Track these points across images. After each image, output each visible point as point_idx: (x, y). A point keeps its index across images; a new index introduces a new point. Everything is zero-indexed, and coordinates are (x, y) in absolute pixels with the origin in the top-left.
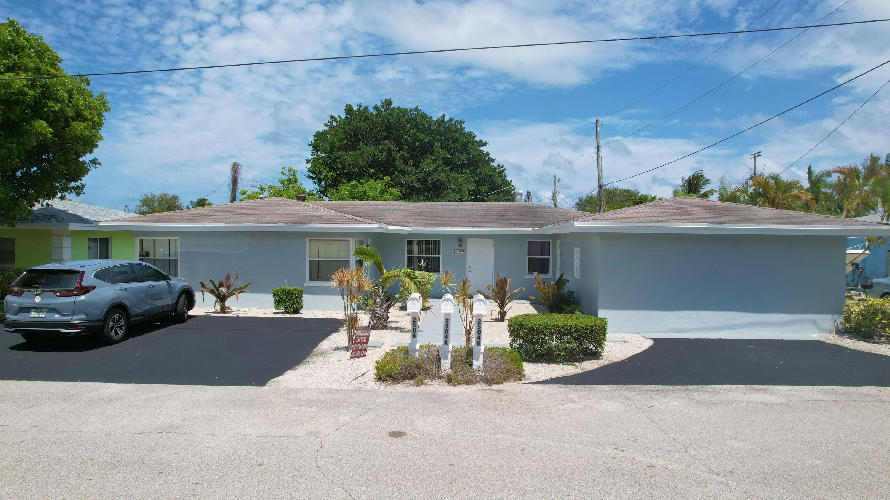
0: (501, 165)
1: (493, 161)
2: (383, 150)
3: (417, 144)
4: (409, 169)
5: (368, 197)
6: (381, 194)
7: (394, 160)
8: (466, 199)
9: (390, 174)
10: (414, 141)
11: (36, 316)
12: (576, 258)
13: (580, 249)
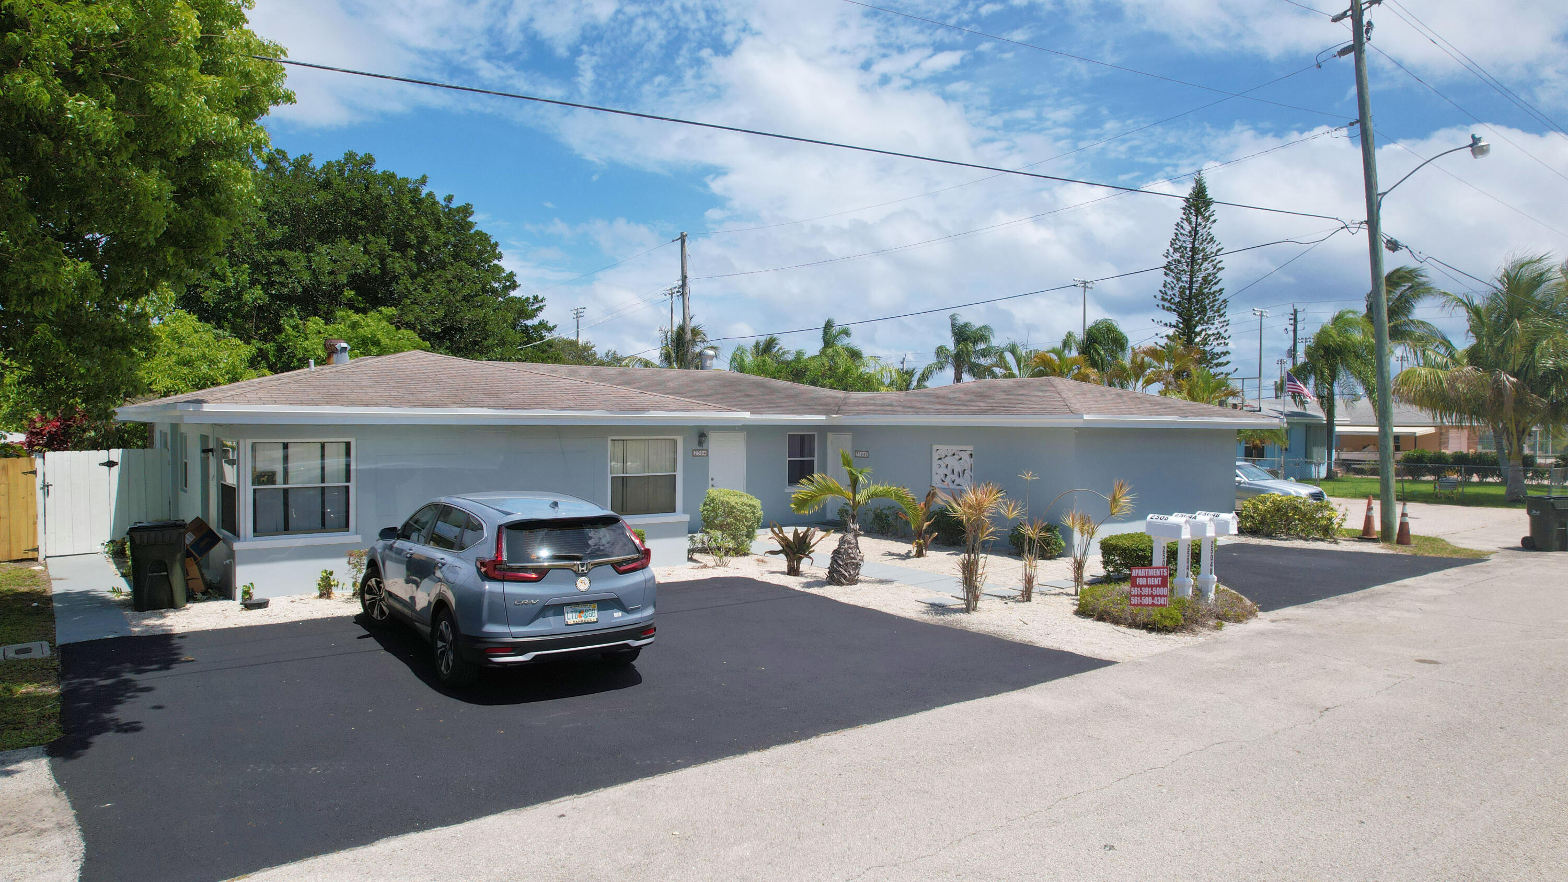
11: (578, 620)
12: (940, 459)
13: (970, 448)
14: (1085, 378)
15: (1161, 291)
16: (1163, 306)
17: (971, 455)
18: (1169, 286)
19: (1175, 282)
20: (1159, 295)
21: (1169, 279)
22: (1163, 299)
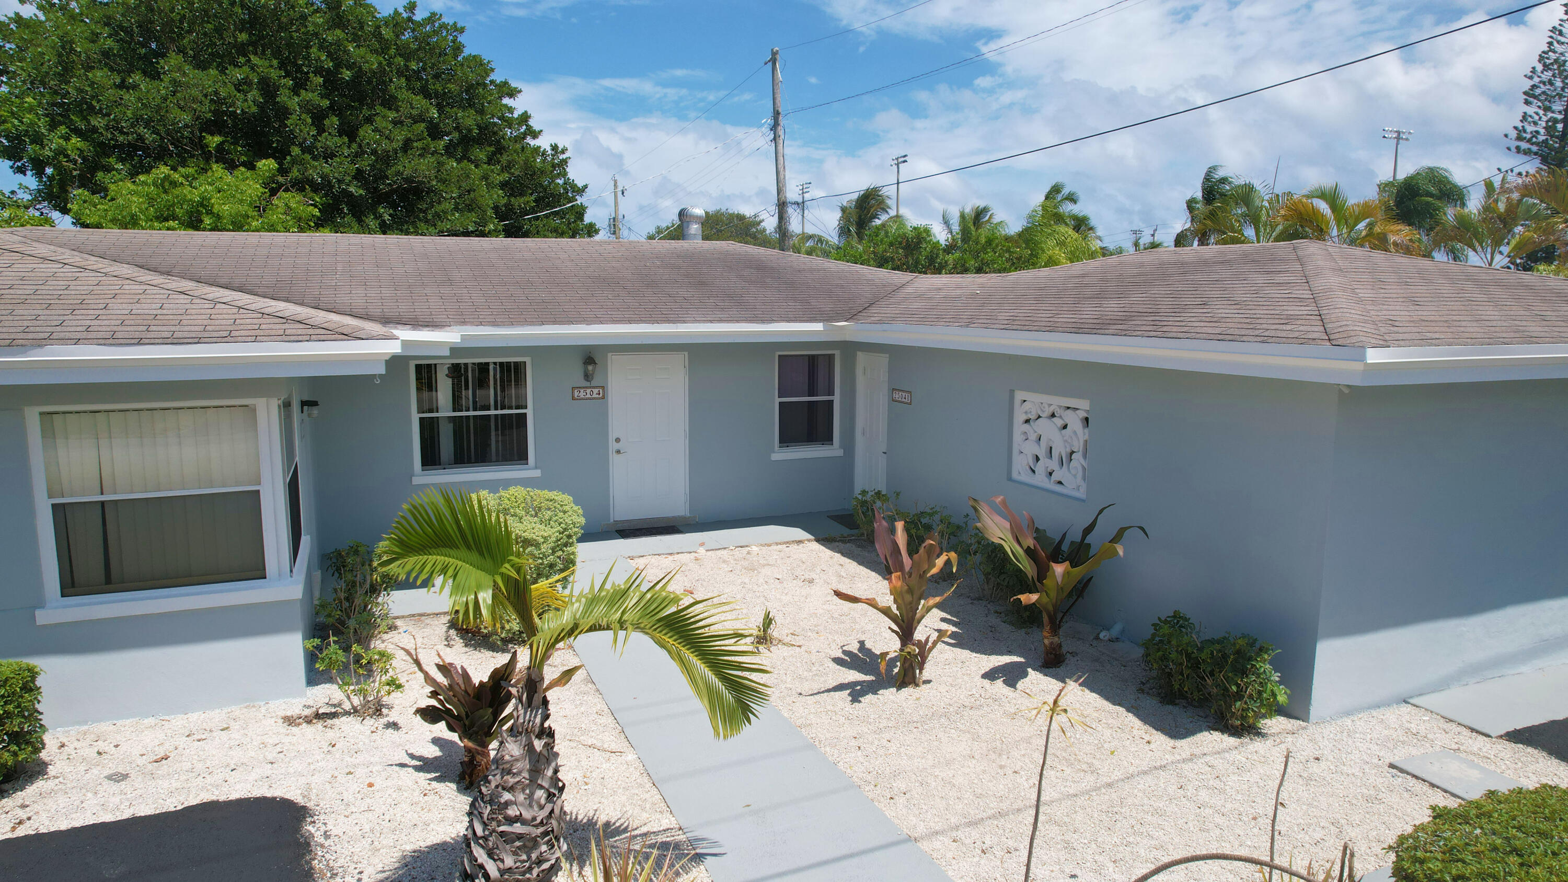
0: (561, 147)
1: (535, 135)
2: (247, 82)
3: (347, 74)
4: (331, 140)
5: (218, 217)
6: (261, 209)
7: (284, 113)
8: (492, 227)
9: (280, 154)
10: (338, 66)
12: (1027, 421)
13: (1084, 405)
14: (1380, 242)
15: (1516, 128)
16: (1518, 148)
17: (1087, 419)
18: (1530, 119)
19: (1541, 112)
20: (1514, 134)
21: (1530, 110)
22: (1519, 138)
